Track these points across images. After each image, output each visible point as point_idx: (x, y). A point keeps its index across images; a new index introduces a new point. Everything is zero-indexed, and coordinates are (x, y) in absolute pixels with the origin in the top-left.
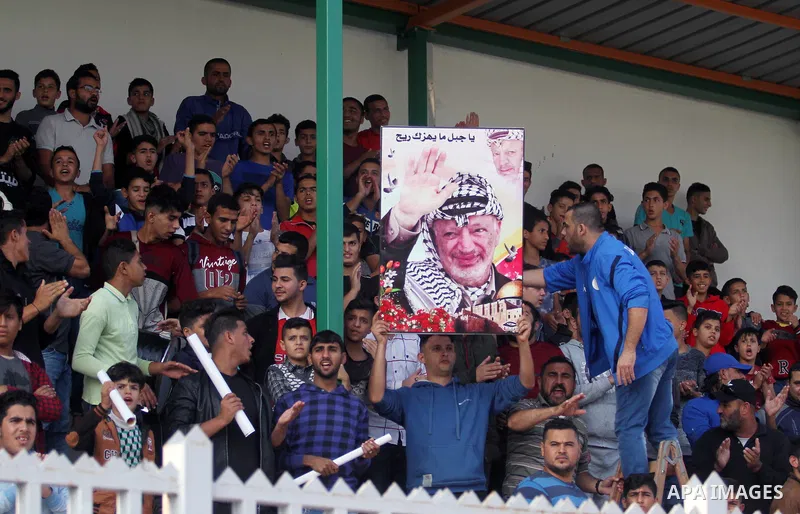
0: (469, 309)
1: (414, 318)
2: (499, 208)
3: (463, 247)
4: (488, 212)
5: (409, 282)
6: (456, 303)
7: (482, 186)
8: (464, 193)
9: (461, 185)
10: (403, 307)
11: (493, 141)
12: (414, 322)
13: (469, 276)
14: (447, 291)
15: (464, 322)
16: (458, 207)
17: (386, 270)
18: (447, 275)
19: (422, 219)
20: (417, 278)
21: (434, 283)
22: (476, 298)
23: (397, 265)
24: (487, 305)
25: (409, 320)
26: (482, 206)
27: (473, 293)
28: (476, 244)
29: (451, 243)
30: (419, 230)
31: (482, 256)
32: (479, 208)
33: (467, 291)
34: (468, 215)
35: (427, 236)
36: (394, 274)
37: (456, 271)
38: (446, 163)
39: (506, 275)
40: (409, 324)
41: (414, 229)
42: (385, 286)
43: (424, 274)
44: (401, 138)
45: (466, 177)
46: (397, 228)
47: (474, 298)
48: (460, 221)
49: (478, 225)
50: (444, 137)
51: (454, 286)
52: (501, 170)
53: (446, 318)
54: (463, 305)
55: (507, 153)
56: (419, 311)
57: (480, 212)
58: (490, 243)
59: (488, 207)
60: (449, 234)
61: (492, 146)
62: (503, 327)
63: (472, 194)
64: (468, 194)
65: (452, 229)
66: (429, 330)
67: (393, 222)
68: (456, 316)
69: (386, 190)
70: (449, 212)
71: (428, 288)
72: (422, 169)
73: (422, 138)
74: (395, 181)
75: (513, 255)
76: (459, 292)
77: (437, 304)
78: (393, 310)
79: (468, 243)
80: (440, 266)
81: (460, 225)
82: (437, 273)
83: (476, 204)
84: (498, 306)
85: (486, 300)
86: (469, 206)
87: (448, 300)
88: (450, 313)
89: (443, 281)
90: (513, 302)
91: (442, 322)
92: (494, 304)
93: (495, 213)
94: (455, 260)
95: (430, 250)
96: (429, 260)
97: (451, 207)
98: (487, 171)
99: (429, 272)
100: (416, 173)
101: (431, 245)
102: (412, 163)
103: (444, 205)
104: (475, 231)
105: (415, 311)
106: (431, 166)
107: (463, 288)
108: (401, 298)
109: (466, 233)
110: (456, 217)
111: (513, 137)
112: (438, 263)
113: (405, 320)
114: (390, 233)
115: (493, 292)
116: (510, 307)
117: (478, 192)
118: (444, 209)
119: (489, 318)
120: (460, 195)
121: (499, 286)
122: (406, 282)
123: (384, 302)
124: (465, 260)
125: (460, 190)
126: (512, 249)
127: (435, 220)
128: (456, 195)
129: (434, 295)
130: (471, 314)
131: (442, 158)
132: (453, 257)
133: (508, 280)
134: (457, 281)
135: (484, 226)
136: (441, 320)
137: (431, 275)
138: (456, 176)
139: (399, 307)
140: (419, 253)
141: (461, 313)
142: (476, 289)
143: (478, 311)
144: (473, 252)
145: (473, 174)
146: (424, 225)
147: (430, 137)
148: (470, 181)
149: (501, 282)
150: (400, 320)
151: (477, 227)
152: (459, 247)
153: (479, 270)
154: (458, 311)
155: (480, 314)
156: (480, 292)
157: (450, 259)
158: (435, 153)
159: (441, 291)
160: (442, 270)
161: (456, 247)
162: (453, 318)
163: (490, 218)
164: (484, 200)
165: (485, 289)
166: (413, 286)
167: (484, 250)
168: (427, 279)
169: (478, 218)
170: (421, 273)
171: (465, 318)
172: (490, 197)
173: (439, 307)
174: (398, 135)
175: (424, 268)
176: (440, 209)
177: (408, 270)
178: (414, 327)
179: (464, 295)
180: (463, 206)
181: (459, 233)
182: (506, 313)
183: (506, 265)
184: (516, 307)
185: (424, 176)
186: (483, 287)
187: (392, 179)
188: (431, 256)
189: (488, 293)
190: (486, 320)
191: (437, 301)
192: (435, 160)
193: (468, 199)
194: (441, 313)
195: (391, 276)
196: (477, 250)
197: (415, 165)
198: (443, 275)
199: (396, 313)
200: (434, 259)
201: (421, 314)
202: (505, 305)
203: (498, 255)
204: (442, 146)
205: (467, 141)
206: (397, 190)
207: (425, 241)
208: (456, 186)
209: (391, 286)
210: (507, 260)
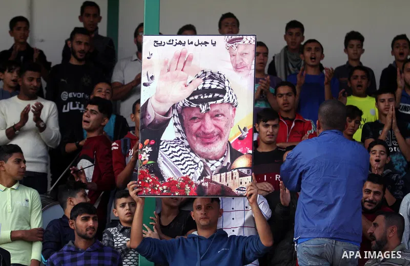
0: (209, 177)
1: (165, 184)
2: (234, 97)
3: (205, 128)
4: (226, 101)
5: (162, 156)
6: (198, 173)
7: (221, 81)
8: (207, 86)
9: (204, 80)
10: (156, 176)
11: (230, 45)
12: (165, 187)
13: (209, 151)
14: (192, 163)
15: (205, 187)
16: (202, 97)
17: (144, 146)
18: (192, 151)
19: (173, 107)
20: (168, 153)
21: (182, 157)
22: (215, 168)
23: (152, 143)
24: (223, 174)
25: (161, 186)
26: (221, 96)
27: (213, 165)
28: (216, 126)
29: (196, 126)
30: (171, 115)
31: (220, 136)
32: (218, 98)
33: (208, 163)
34: (210, 103)
35: (177, 120)
36: (150, 149)
37: (199, 147)
38: (193, 62)
39: (239, 150)
40: (161, 189)
41: (167, 114)
42: (143, 159)
43: (174, 149)
44: (157, 44)
45: (209, 74)
46: (152, 114)
47: (213, 168)
48: (204, 108)
49: (218, 111)
50: (192, 43)
51: (198, 160)
52: (236, 68)
53: (191, 184)
54: (204, 174)
55: (242, 54)
56: (169, 179)
57: (219, 101)
58: (226, 125)
59: (226, 97)
60: (194, 118)
61: (230, 49)
62: (235, 191)
63: (213, 87)
64: (210, 87)
65: (196, 114)
66: (177, 194)
67: (150, 110)
68: (198, 182)
69: (145, 85)
70: (194, 101)
71: (176, 161)
72: (174, 67)
73: (174, 44)
74: (152, 77)
75: (245, 134)
76: (201, 164)
77: (184, 173)
78: (148, 178)
79: (210, 125)
80: (187, 143)
81: (203, 111)
82: (184, 149)
83: (216, 95)
84: (232, 175)
85: (223, 170)
86: (211, 96)
87: (193, 170)
88: (194, 180)
89: (189, 156)
90: (245, 171)
91: (187, 187)
92: (229, 173)
93: (232, 102)
94: (199, 139)
95: (179, 131)
96: (178, 139)
97: (196, 97)
98: (225, 68)
99: (178, 148)
100: (169, 71)
101: (179, 127)
102: (166, 63)
103: (190, 96)
104: (215, 116)
105: (166, 179)
106: (181, 65)
107: (205, 161)
108: (155, 169)
109: (208, 118)
110: (200, 105)
111: (247, 42)
112: (185, 141)
113: (158, 186)
114: (147, 117)
115: (228, 163)
116: (241, 175)
117: (218, 86)
118: (191, 99)
119: (224, 184)
120: (203, 88)
121: (233, 160)
122: (159, 156)
123: (141, 172)
124: (207, 139)
125: (204, 84)
126: (245, 129)
127: (184, 107)
128: (200, 88)
129: (181, 167)
130: (210, 181)
131: (190, 59)
132: (197, 136)
133: (241, 154)
134: (200, 155)
135: (222, 112)
136: (187, 186)
137: (179, 151)
138: (200, 73)
139: (153, 176)
140: (170, 133)
141: (202, 181)
142: (215, 161)
143: (216, 179)
144: (213, 132)
145: (214, 71)
146: (175, 112)
147: (180, 43)
148: (212, 77)
149: (235, 155)
150: (154, 186)
151: (217, 113)
152: (202, 129)
153: (218, 147)
154: (200, 178)
155: (218, 181)
156: (218, 164)
157: (195, 138)
158: (185, 55)
159: (187, 163)
160: (188, 147)
161: (200, 128)
162: (196, 185)
163: (227, 105)
164: (223, 92)
165: (222, 162)
166: (165, 159)
167: (222, 131)
168: (176, 154)
169: (218, 106)
170: (171, 149)
171: (206, 184)
172: (227, 89)
173: (185, 175)
174: (155, 42)
175: (174, 145)
176: (188, 99)
177: (161, 147)
178: (165, 191)
179: (205, 166)
180: (206, 97)
181: (202, 118)
182: (238, 179)
183: (239, 143)
184: (246, 175)
185: (175, 73)
186: (221, 160)
187: (150, 76)
188: (180, 136)
189: (225, 165)
190: (222, 186)
191: (183, 171)
192: (184, 60)
193: (210, 91)
194: (187, 180)
195: (147, 151)
196: (217, 131)
197: (168, 65)
198: (189, 150)
199: (151, 180)
200: (182, 138)
201: (170, 182)
202: (238, 174)
203: (233, 135)
204: (190, 49)
205: (210, 45)
206: (154, 84)
207: (175, 124)
208: (200, 81)
209: (147, 159)
210: (240, 138)
